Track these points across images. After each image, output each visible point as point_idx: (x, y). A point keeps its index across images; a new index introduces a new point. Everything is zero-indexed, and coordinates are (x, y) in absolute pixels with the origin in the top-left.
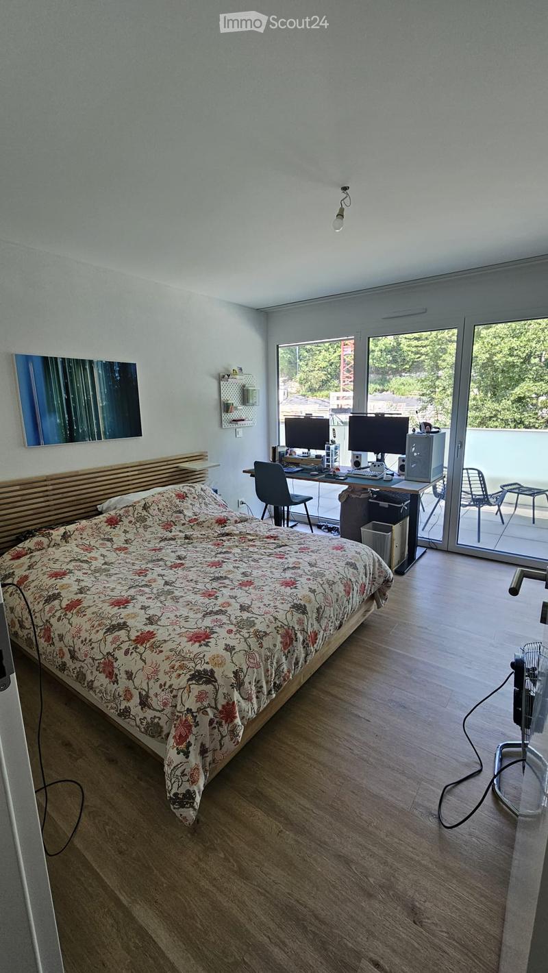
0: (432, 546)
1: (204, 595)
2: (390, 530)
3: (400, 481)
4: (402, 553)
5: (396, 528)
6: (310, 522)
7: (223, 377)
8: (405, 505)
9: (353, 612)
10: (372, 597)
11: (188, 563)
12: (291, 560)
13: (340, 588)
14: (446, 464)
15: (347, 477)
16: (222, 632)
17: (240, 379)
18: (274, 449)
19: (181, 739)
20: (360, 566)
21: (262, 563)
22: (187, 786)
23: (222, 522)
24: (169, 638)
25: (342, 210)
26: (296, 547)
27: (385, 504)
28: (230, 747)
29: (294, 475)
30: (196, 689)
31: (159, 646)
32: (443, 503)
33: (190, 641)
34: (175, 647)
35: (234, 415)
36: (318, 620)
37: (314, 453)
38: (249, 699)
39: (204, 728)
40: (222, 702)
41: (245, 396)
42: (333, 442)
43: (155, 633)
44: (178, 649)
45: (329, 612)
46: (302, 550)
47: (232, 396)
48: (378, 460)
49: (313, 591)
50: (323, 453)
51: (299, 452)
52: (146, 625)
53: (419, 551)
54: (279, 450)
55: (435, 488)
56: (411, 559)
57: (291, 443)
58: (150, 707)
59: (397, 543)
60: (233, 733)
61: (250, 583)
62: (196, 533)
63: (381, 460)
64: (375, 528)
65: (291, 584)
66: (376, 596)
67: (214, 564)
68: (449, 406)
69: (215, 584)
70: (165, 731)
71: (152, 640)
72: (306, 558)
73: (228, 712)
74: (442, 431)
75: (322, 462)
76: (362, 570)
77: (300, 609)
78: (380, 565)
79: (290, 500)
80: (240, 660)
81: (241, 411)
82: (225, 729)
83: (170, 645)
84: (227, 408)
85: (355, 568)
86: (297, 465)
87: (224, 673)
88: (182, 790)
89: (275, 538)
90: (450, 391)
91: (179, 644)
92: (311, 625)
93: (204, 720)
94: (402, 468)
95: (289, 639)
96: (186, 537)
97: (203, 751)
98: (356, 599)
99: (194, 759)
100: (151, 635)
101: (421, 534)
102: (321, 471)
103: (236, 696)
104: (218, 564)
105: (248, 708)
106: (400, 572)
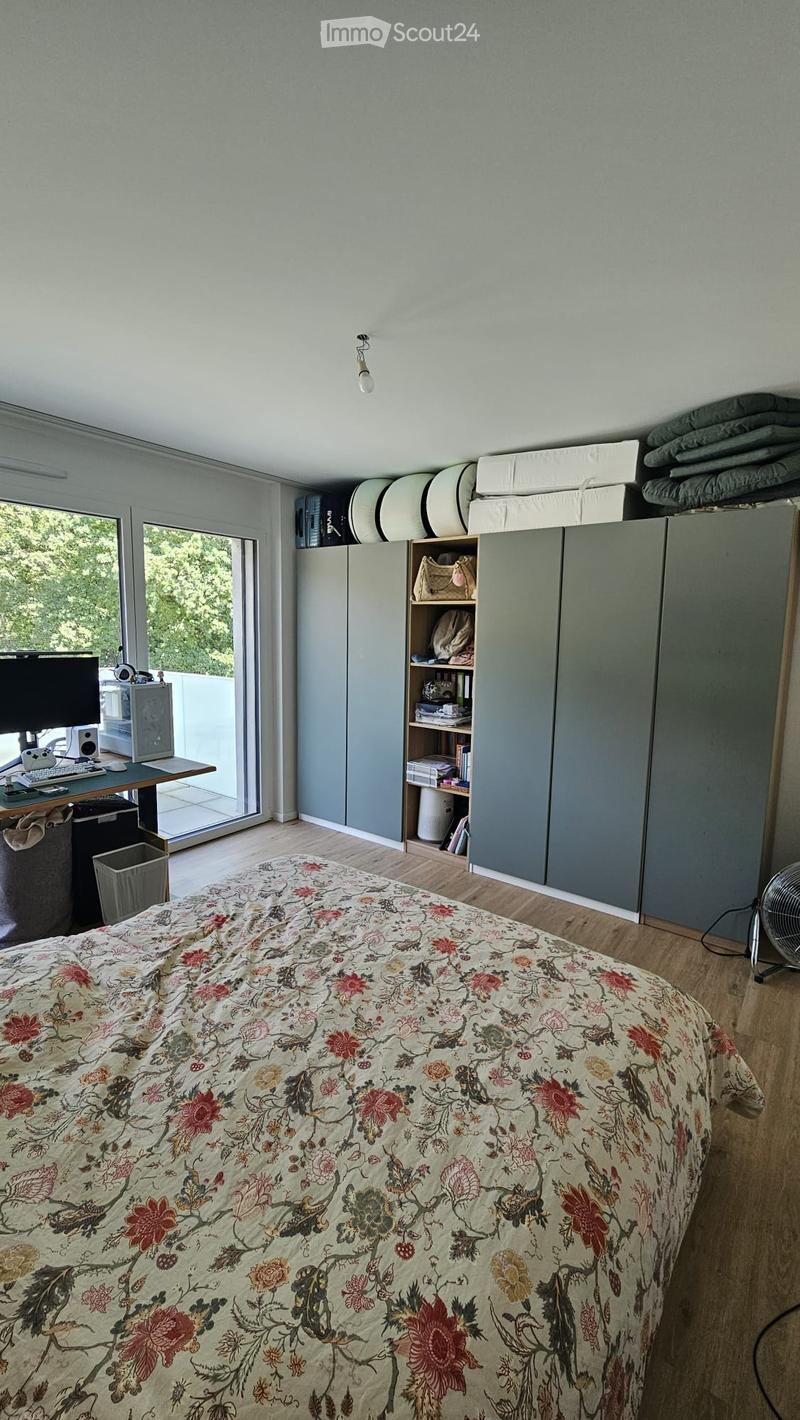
24: (576, 1155)
25: (363, 364)
31: (604, 1177)
33: (574, 1113)
34: (598, 1142)
43: (569, 1192)
44: (603, 1132)
52: (542, 1220)
71: (592, 1196)
83: (596, 1151)
91: (590, 1132)
100: (574, 1201)
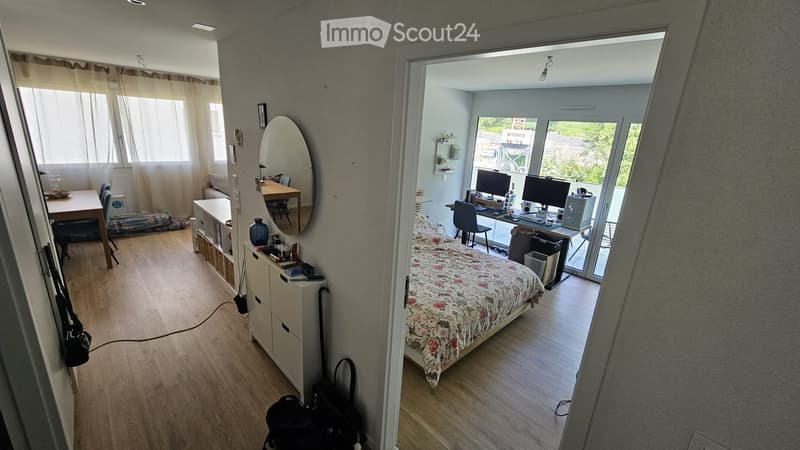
0: (574, 273)
1: (436, 284)
2: (546, 259)
3: (557, 227)
4: (552, 275)
5: (550, 258)
6: (488, 245)
7: (441, 140)
8: (558, 243)
9: (518, 307)
10: (529, 301)
11: (422, 265)
12: (483, 272)
13: (512, 292)
14: (593, 217)
15: (520, 219)
16: (450, 305)
17: (451, 142)
18: (468, 192)
19: (433, 349)
20: (525, 280)
21: (465, 270)
22: (434, 370)
23: (436, 241)
24: (423, 303)
25: (546, 70)
26: (485, 264)
27: (544, 241)
28: (453, 360)
29: (482, 213)
30: (441, 329)
31: (419, 307)
32: (587, 243)
33: (435, 307)
34: (427, 308)
35: (443, 166)
36: (499, 307)
37: (496, 197)
38: (463, 339)
39: (443, 347)
40: (451, 337)
41: (452, 153)
42: (512, 192)
44: (430, 310)
45: (505, 304)
46: (489, 266)
47: (443, 152)
48: (543, 209)
49: (497, 291)
50: (503, 199)
51: (485, 195)
53: (564, 275)
54: (472, 193)
55: (583, 234)
56: (558, 280)
57: (480, 188)
58: (415, 334)
59: (549, 267)
60: (455, 353)
61: (460, 281)
62: (422, 246)
63: (545, 209)
64: (534, 256)
65: (484, 285)
66: (532, 300)
67: (436, 268)
68: (608, 153)
69: (441, 279)
70: (422, 346)
71: (415, 303)
72: (492, 272)
73: (454, 343)
74: (594, 195)
75: (502, 205)
76: (526, 283)
77: (490, 300)
78: (537, 281)
79: (476, 229)
80: (460, 319)
81: (448, 163)
82: (452, 350)
84: (439, 161)
85: (522, 281)
86: (483, 204)
87: (453, 324)
88: (433, 372)
89: (471, 256)
90: (611, 140)
92: (495, 310)
93: (444, 344)
94: (560, 217)
95: (483, 315)
96: (416, 248)
97: (442, 358)
98: (521, 300)
99: (438, 360)
100: (413, 300)
101: (568, 263)
102: (501, 212)
103: (458, 337)
104: (440, 268)
105: (462, 344)
106: (548, 288)
